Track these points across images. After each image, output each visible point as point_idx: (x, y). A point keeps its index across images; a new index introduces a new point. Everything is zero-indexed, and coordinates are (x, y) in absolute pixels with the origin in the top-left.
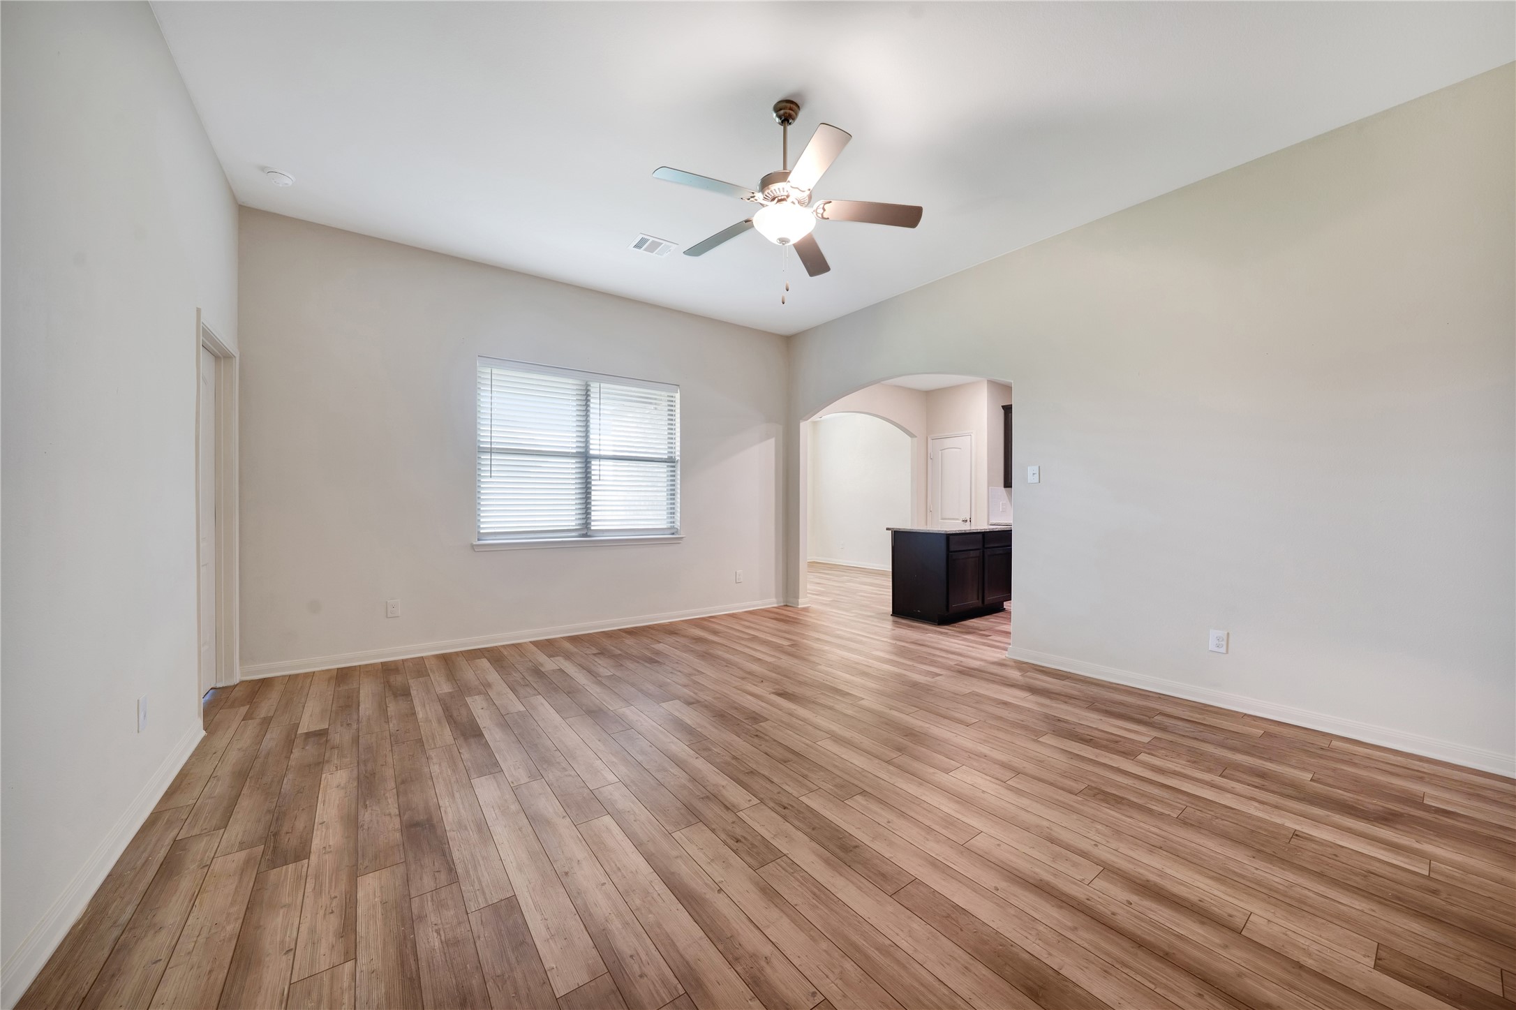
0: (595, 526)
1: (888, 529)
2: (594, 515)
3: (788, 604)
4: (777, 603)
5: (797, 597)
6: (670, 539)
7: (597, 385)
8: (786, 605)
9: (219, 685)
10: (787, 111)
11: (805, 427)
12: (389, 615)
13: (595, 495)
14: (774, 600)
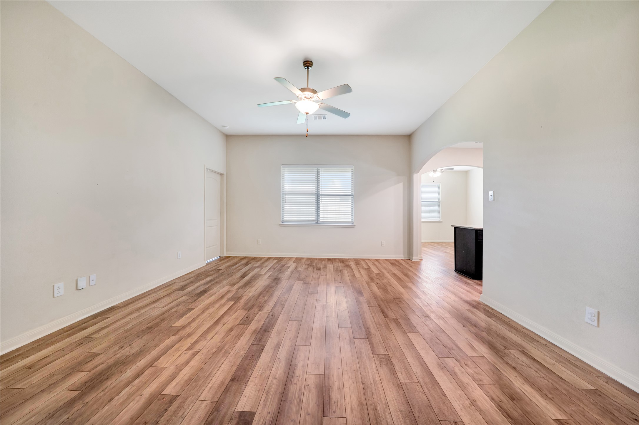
0: (321, 220)
1: (452, 226)
2: (321, 216)
3: (410, 259)
4: (404, 257)
5: (413, 256)
6: (351, 226)
7: (321, 169)
8: (409, 259)
9: (221, 256)
10: (308, 64)
11: (415, 176)
12: (258, 243)
13: (321, 209)
14: (402, 256)
